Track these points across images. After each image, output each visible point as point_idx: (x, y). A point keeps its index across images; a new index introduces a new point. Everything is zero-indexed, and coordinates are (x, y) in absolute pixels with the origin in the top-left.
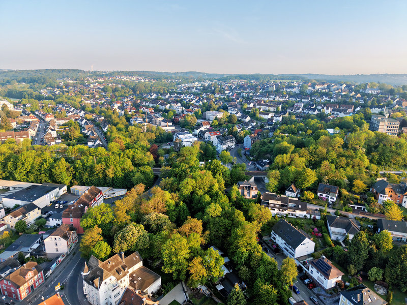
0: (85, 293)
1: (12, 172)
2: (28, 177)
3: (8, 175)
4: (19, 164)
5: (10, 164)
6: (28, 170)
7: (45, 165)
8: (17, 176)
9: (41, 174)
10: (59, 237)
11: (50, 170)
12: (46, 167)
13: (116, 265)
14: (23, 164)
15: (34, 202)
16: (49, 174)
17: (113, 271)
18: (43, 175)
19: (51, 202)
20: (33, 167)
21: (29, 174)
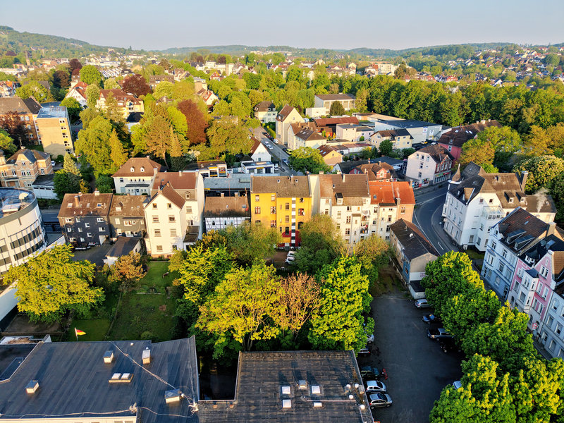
0: (443, 215)
1: (392, 105)
2: (408, 113)
3: (388, 108)
4: (403, 93)
5: (393, 94)
6: (411, 104)
7: (433, 97)
8: (397, 110)
9: (424, 111)
10: (428, 154)
11: (437, 105)
12: (433, 99)
13: (507, 187)
14: (408, 94)
15: (407, 129)
16: (435, 112)
17: (499, 192)
18: (427, 111)
19: (427, 140)
20: (418, 99)
21: (411, 109)
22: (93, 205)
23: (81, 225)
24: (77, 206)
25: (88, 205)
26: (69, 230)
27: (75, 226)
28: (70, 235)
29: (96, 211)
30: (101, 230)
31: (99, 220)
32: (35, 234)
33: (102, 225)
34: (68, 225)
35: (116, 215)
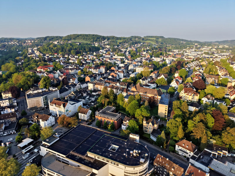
22: (165, 163)
23: (160, 168)
24: (160, 161)
25: (164, 162)
26: (156, 167)
27: (158, 167)
28: (155, 168)
29: (165, 167)
30: (165, 173)
31: (165, 170)
32: (146, 169)
33: (166, 172)
34: (156, 165)
35: (171, 171)
